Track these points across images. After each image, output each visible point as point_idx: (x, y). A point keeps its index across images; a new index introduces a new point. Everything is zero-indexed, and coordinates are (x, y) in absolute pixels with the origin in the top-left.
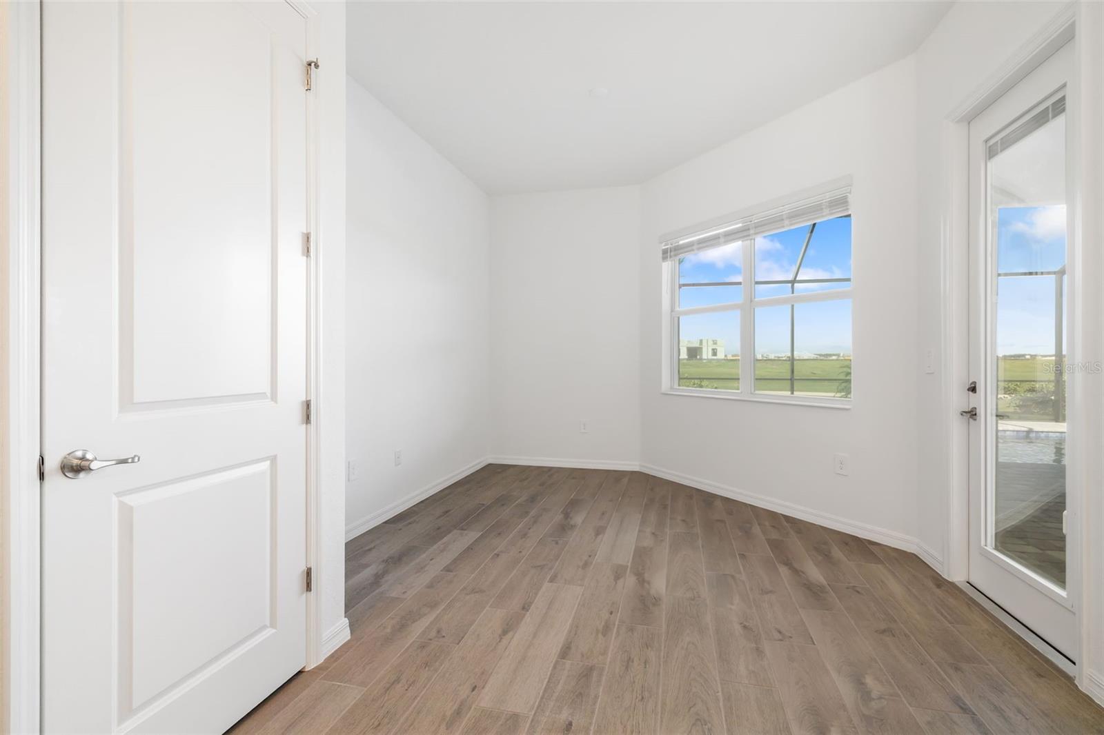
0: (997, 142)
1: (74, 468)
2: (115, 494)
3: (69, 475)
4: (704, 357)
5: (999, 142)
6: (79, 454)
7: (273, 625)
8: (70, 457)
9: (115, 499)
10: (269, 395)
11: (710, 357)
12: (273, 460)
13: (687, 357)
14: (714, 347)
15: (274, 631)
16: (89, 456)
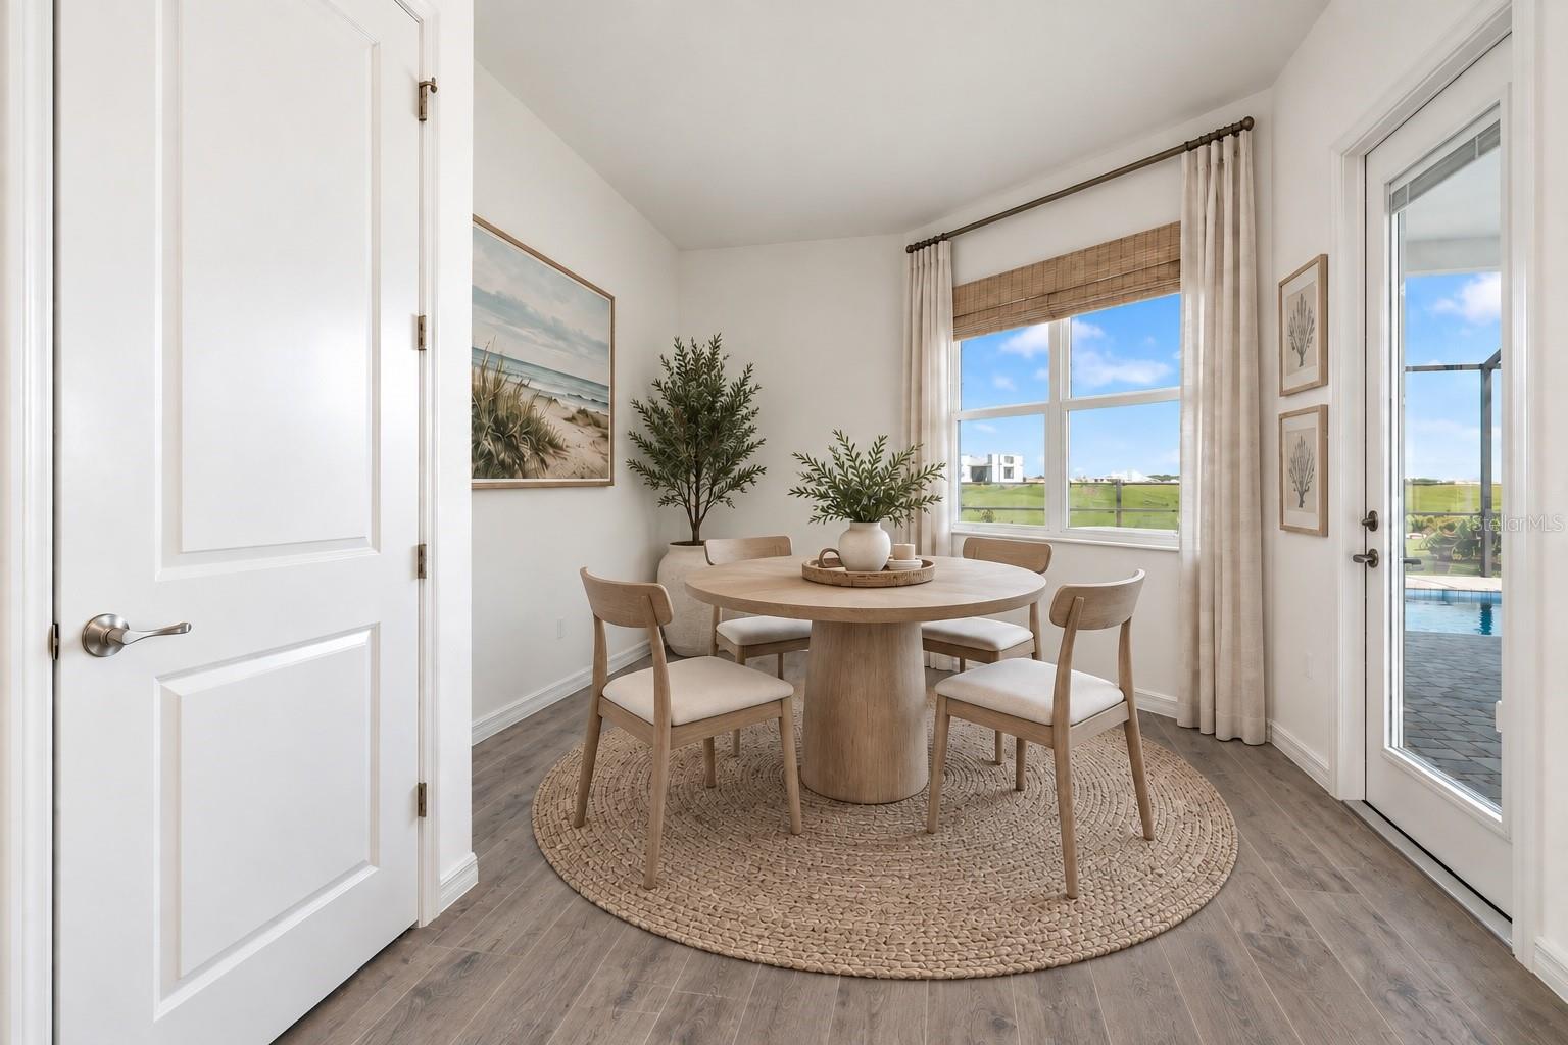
0: (1405, 186)
1: (100, 641)
2: (157, 678)
3: (94, 650)
4: (995, 479)
5: (1408, 186)
6: (106, 620)
7: (374, 861)
8: (93, 625)
9: (156, 683)
10: (369, 540)
11: (1003, 480)
12: (375, 629)
13: (971, 480)
14: (1009, 465)
15: (375, 870)
16: (119, 624)
